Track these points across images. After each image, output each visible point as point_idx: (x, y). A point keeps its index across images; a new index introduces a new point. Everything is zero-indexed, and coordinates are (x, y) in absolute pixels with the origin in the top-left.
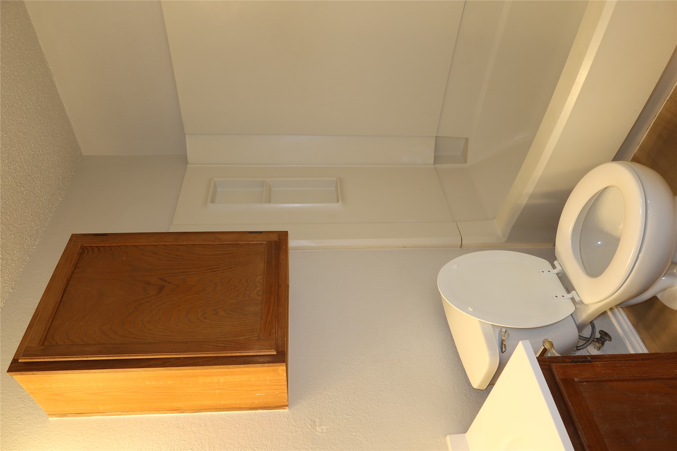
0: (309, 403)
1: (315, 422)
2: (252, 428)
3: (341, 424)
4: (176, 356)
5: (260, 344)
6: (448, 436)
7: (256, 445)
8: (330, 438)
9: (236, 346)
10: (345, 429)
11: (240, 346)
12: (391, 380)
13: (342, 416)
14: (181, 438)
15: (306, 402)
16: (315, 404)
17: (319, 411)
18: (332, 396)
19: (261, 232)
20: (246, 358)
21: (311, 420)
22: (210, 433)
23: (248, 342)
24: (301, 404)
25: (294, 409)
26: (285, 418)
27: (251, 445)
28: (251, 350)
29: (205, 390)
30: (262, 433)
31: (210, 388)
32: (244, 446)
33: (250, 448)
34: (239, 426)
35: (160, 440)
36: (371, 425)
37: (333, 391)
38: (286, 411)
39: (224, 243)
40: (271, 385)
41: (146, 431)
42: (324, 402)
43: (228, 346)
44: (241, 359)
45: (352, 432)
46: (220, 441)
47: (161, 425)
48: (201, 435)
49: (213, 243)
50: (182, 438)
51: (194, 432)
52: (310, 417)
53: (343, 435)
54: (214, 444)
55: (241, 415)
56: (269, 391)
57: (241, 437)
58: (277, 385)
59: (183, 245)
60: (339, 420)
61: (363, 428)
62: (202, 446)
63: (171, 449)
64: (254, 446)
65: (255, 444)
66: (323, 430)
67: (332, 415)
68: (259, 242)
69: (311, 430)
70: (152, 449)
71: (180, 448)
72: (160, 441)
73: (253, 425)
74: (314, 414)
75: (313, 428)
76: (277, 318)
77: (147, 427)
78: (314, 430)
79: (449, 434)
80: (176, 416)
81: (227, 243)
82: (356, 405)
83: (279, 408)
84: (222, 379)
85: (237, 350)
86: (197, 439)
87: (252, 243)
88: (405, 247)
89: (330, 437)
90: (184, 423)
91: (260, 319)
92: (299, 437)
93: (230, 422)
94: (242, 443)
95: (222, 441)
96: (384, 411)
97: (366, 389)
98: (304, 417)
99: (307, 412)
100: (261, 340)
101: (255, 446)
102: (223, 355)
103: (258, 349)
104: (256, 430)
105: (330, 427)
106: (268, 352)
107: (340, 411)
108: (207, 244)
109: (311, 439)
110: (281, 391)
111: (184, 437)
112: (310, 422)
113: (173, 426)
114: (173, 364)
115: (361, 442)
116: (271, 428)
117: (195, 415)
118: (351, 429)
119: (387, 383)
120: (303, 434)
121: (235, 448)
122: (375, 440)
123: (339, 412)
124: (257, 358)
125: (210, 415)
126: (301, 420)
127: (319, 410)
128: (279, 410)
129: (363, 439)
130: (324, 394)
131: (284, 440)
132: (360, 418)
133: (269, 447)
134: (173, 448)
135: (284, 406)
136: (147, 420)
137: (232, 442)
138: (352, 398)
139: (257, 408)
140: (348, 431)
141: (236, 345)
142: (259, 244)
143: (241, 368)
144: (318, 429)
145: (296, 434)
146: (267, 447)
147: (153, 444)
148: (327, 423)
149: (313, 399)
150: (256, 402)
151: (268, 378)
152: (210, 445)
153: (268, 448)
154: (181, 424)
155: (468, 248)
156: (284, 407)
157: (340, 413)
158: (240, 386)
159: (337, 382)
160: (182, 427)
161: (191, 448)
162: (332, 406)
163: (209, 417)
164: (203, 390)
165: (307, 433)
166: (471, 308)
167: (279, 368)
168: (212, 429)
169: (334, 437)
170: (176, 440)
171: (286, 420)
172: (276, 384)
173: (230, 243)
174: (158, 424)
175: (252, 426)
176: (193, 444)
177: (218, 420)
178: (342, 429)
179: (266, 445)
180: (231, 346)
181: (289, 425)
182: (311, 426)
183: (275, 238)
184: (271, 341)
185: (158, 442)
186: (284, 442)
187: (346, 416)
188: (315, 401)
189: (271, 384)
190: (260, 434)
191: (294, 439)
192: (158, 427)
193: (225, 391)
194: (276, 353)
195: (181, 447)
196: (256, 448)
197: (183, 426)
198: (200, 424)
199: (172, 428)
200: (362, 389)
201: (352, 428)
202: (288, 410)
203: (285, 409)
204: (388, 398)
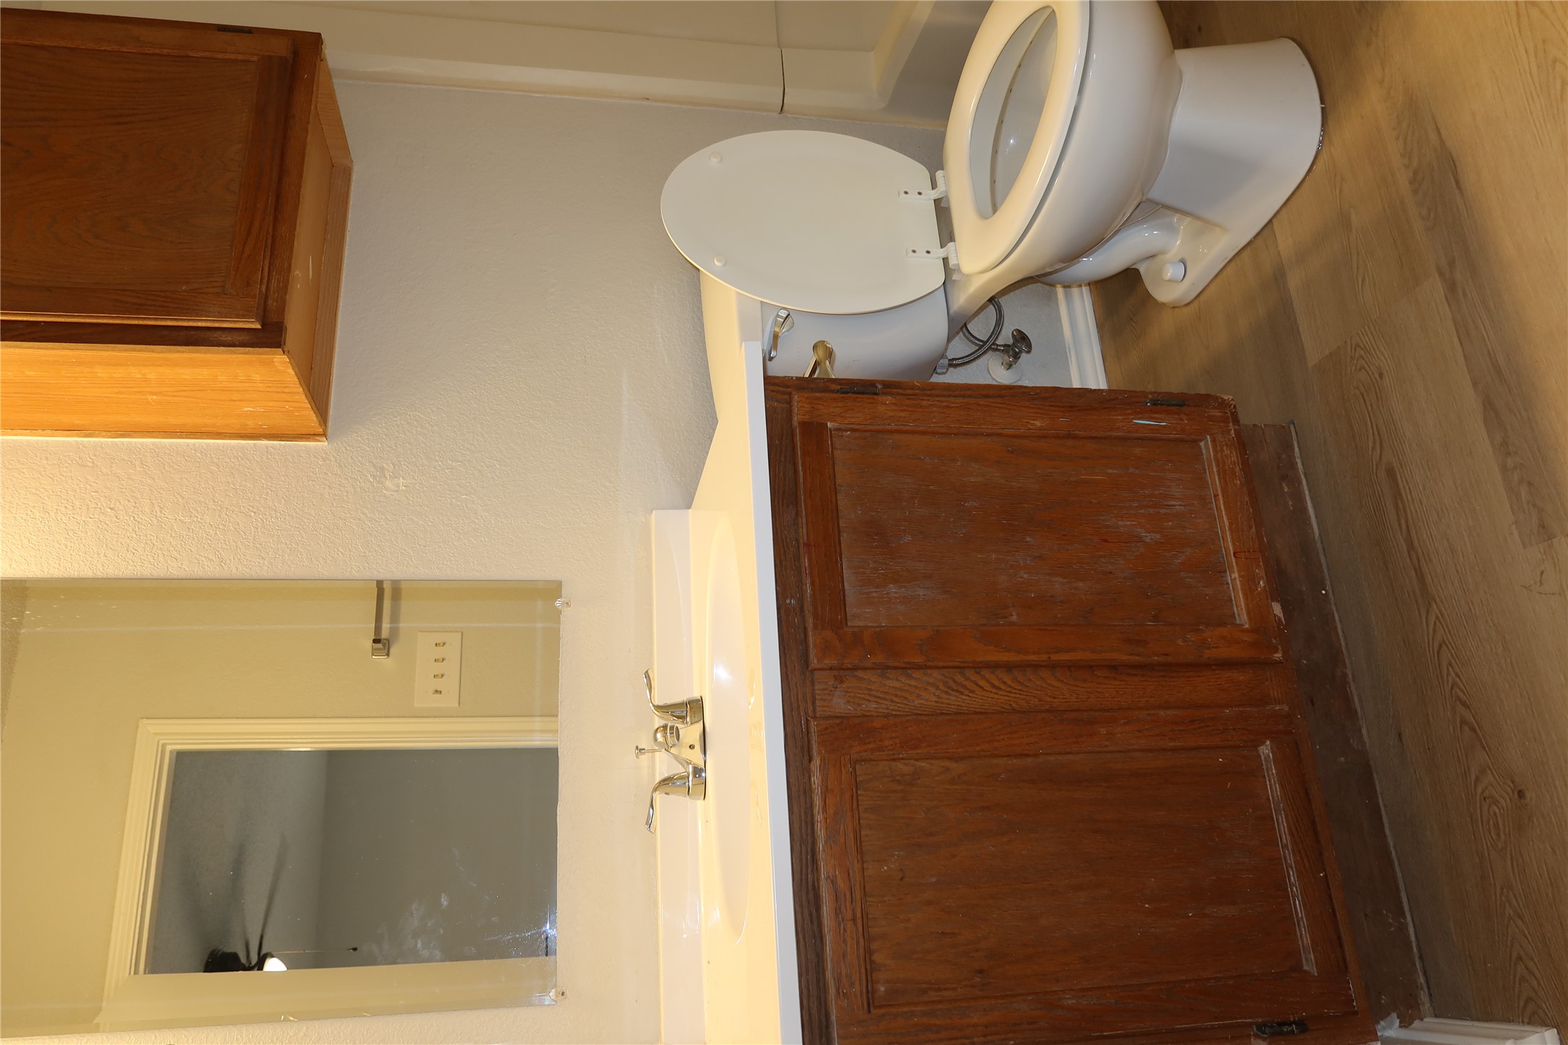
0: (374, 433)
1: (382, 469)
2: (246, 475)
3: (438, 476)
4: (25, 319)
5: (223, 303)
6: (654, 512)
7: (253, 508)
8: (411, 502)
9: (166, 304)
10: (446, 486)
11: (176, 306)
12: (558, 397)
13: (441, 462)
14: (88, 487)
15: (368, 431)
16: (386, 435)
17: (394, 450)
18: (426, 420)
19: (248, 31)
20: (192, 333)
21: (375, 466)
22: (154, 479)
23: (196, 297)
24: (356, 432)
25: (341, 443)
26: (318, 459)
27: (242, 508)
28: (201, 317)
29: (120, 393)
30: (267, 485)
31: (131, 389)
32: (227, 508)
33: (240, 512)
34: (218, 468)
35: (43, 488)
36: (501, 483)
37: (430, 411)
38: (322, 444)
39: (150, 52)
40: (268, 392)
41: (8, 469)
42: (407, 432)
43: (149, 303)
44: (181, 334)
45: (459, 494)
46: (175, 497)
47: (43, 458)
48: (132, 482)
49: (122, 50)
50: (91, 486)
51: (118, 477)
52: (374, 461)
53: (439, 498)
54: (161, 500)
55: (223, 448)
56: (271, 404)
57: (220, 490)
58: (283, 392)
59: (42, 47)
60: (435, 468)
61: (482, 487)
62: (135, 503)
63: (67, 506)
64: (248, 509)
65: (250, 506)
66: (398, 486)
67: (422, 459)
68: (240, 57)
69: (373, 486)
70: (24, 503)
71: (88, 505)
72: (42, 490)
73: (248, 469)
74: (381, 455)
75: (379, 482)
76: (269, 248)
77: (12, 460)
78: (381, 486)
79: (657, 509)
80: (77, 442)
81: (157, 51)
82: (476, 442)
83: (305, 438)
84: (152, 374)
85: (168, 312)
86: (124, 490)
87: (220, 56)
88: (648, 99)
89: (413, 501)
90: (94, 458)
91: (229, 247)
92: (345, 498)
93: (199, 460)
94: (222, 501)
95: (178, 496)
96: (533, 457)
97: (502, 411)
98: (361, 459)
99: (367, 449)
100: (227, 294)
101: (251, 508)
102: (136, 322)
103: (217, 314)
104: (254, 478)
105: (414, 481)
106: (241, 323)
107: (439, 452)
108: (105, 50)
109: (371, 503)
110: (296, 404)
111: (95, 484)
112: (372, 469)
113: (70, 462)
114: (22, 334)
115: (476, 514)
116: (287, 476)
117: (120, 442)
118: (458, 487)
119: (550, 402)
120: (355, 491)
121: (208, 510)
122: (505, 511)
123: (437, 453)
124: (216, 334)
125: (153, 445)
126: (353, 465)
127: (394, 448)
128: (308, 443)
129: (480, 507)
130: (410, 416)
131: (314, 500)
132: (479, 468)
133: (280, 513)
134: (71, 504)
135: (315, 435)
136: (10, 447)
137: (202, 499)
138: (469, 429)
139: (257, 436)
140: (450, 491)
141: (166, 302)
142: (241, 61)
143: (183, 352)
144: (388, 484)
145: (341, 491)
146: (275, 511)
147: (26, 494)
148: (409, 474)
149: (384, 425)
150: (251, 423)
151: (256, 377)
152: (153, 504)
153: (278, 514)
154: (90, 460)
155: (799, 116)
156: (318, 438)
157: (439, 456)
158: (199, 390)
159: (441, 394)
160: (90, 464)
161: (112, 506)
162: (424, 441)
163: (150, 449)
164: (116, 393)
165: (364, 490)
166: (718, 261)
167: (274, 358)
168: (158, 472)
169: (421, 501)
170: (78, 490)
171: (320, 463)
172: (278, 390)
173: (165, 51)
174: (36, 456)
175: (246, 470)
176: (116, 500)
177: (172, 456)
178: (438, 487)
179: (274, 508)
180: (154, 303)
181: (327, 474)
182: (374, 477)
183: (281, 49)
184: (250, 300)
185: (38, 492)
186: (314, 505)
187: (450, 462)
188: (387, 430)
189: (268, 389)
190: (263, 487)
191: (334, 499)
192: (36, 462)
193: (169, 398)
194: (259, 326)
195: (89, 503)
196: (253, 514)
197: (93, 462)
198: (131, 462)
199: (67, 465)
200: (493, 412)
201: (459, 485)
202: (326, 443)
203: (319, 441)
204: (546, 432)
